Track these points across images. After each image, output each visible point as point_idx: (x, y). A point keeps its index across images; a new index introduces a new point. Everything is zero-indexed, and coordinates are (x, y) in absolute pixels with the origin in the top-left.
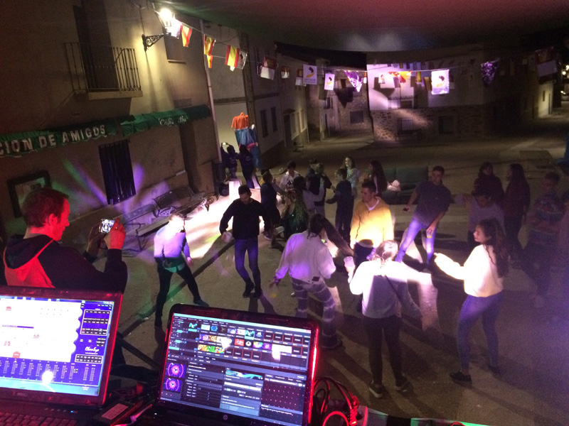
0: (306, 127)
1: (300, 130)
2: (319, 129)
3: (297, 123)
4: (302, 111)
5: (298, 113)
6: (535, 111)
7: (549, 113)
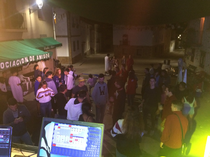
0: (89, 49)
1: (87, 50)
2: (94, 50)
3: (86, 47)
4: (89, 43)
5: (87, 44)
6: (169, 50)
7: (173, 51)
